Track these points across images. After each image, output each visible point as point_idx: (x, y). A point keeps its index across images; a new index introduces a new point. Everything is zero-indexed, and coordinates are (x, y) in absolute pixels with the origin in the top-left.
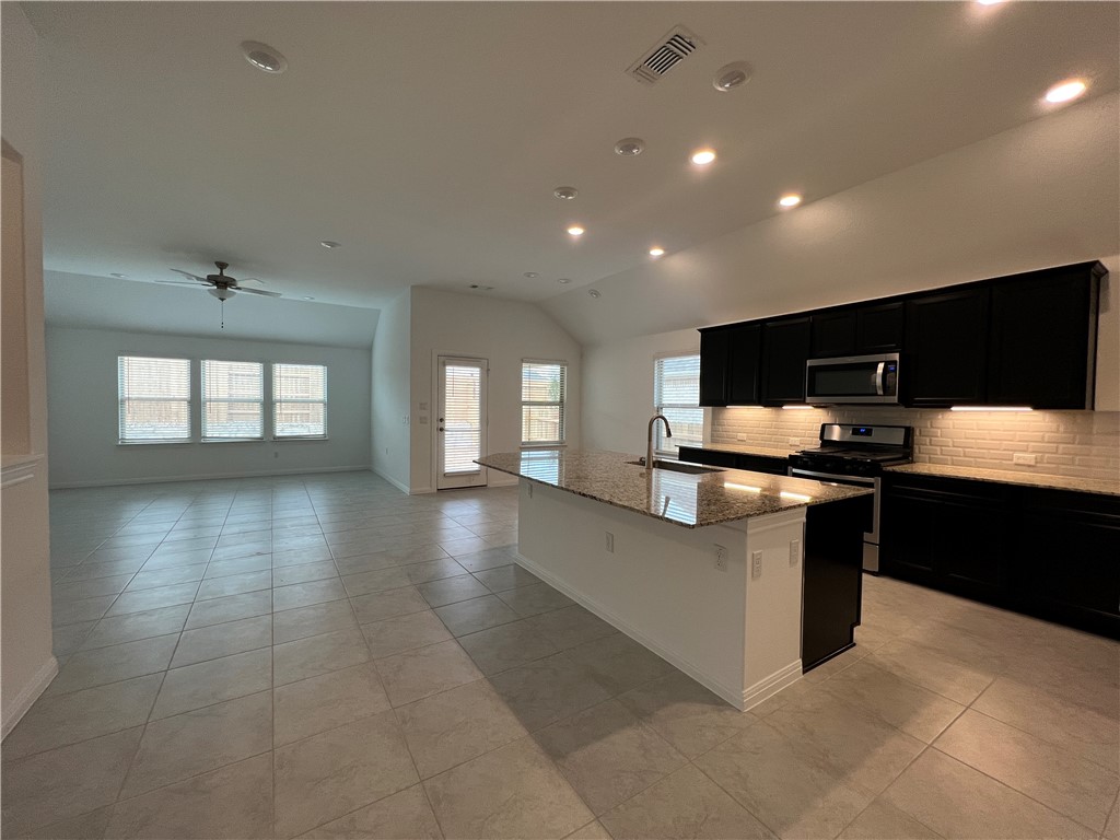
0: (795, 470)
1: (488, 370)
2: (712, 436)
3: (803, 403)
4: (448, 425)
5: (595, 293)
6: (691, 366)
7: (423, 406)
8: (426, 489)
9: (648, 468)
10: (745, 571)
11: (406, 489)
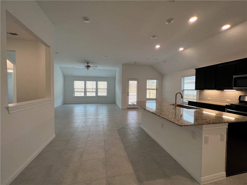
0: (228, 110)
1: (139, 81)
2: (199, 98)
3: (232, 89)
4: (130, 94)
5: (165, 62)
6: (193, 79)
7: (124, 90)
8: (125, 108)
9: (175, 107)
10: (202, 141)
11: (121, 107)
